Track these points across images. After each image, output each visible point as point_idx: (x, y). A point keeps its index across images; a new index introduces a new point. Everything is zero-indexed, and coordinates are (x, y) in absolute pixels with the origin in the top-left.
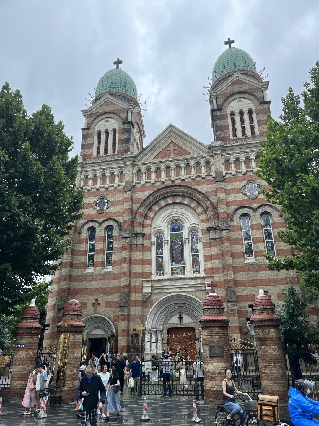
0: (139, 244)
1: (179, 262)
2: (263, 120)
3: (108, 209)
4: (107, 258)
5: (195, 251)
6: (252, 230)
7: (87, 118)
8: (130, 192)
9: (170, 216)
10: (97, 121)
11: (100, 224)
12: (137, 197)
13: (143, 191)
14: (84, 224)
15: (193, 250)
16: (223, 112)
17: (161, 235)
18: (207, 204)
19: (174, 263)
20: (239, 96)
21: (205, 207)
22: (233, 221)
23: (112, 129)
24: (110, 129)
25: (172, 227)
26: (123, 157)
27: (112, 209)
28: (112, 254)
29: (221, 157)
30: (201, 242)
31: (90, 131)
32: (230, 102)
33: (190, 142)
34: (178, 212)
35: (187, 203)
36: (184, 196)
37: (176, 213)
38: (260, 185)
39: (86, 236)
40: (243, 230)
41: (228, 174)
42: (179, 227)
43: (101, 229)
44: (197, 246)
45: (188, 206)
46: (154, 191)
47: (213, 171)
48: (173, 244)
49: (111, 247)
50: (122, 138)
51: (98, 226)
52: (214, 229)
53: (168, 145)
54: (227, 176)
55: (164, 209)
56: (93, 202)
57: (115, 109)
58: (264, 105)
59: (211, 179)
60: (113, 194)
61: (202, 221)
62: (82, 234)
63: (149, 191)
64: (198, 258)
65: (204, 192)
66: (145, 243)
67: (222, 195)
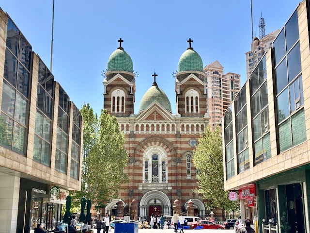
0: (137, 166)
1: (156, 175)
2: (202, 105)
5: (164, 170)
6: (191, 163)
7: (106, 87)
8: (133, 138)
9: (153, 152)
12: (136, 141)
13: (140, 138)
16: (183, 97)
17: (148, 161)
19: (153, 176)
20: (192, 87)
21: (170, 149)
22: (183, 158)
24: (120, 97)
25: (153, 157)
26: (129, 117)
29: (180, 124)
30: (167, 166)
32: (187, 91)
36: (160, 142)
37: (156, 150)
40: (187, 163)
41: (182, 133)
42: (157, 158)
44: (165, 168)
45: (162, 147)
47: (176, 130)
50: (127, 104)
52: (174, 161)
53: (153, 113)
55: (150, 147)
57: (123, 84)
58: (204, 96)
59: (174, 135)
63: (143, 138)
64: (165, 174)
65: (170, 142)
66: (140, 165)
67: (179, 145)
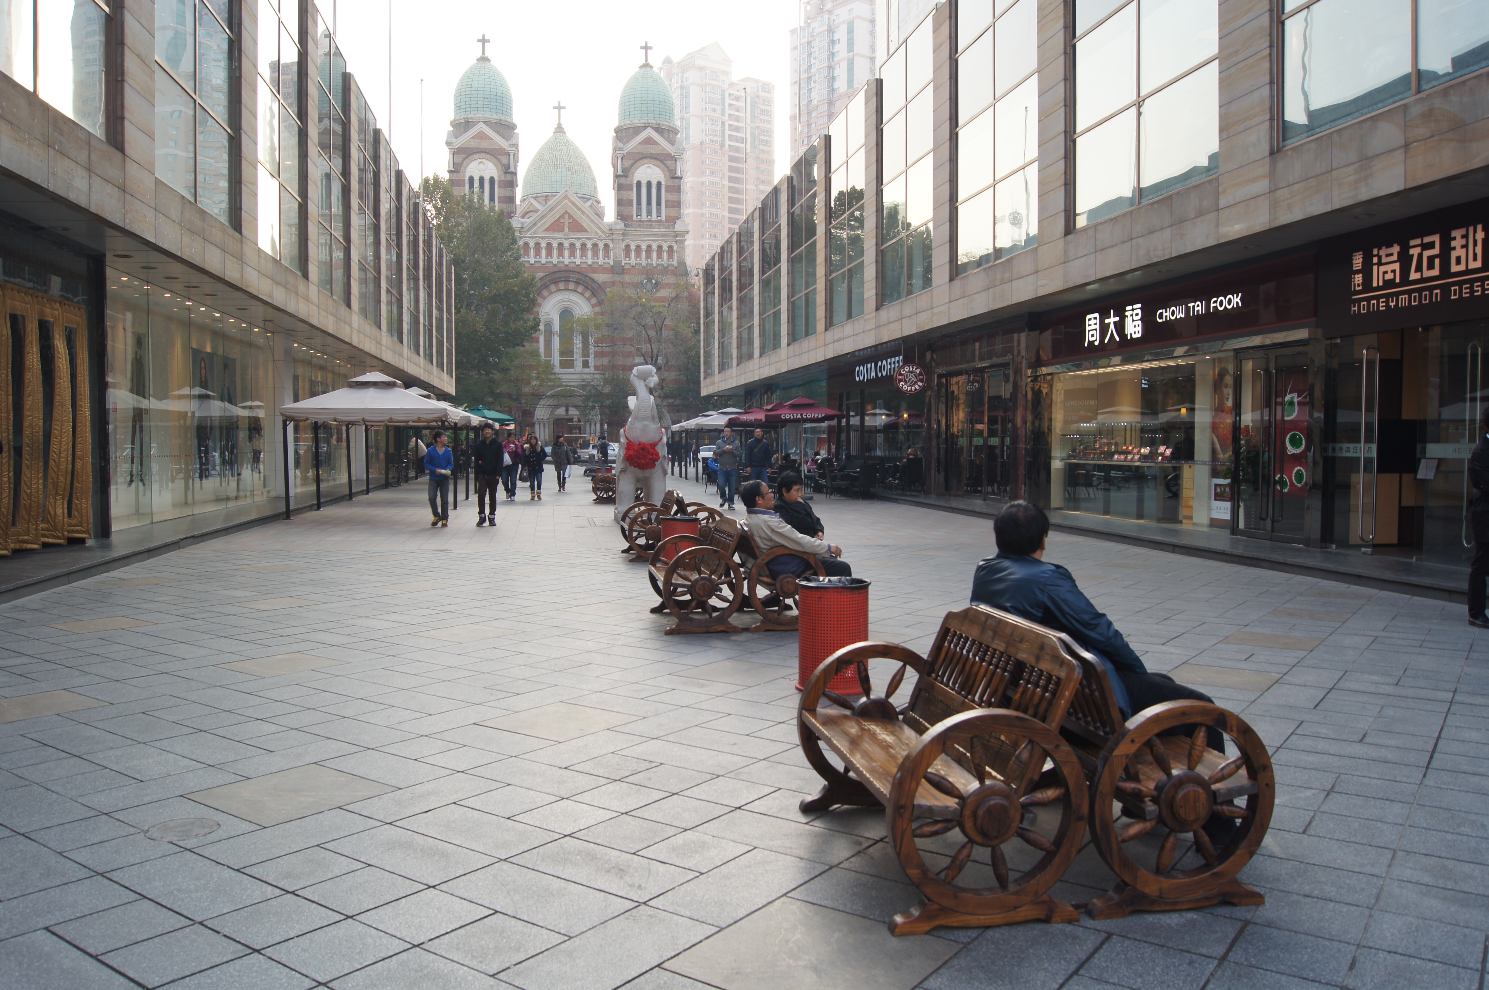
2: (672, 201)
5: (585, 345)
6: (644, 330)
7: (454, 154)
10: (467, 161)
15: (583, 343)
17: (550, 325)
18: (602, 296)
21: (600, 300)
25: (562, 315)
29: (623, 242)
30: (593, 337)
31: (460, 175)
33: (587, 215)
34: (570, 299)
35: (580, 292)
36: (577, 283)
38: (658, 282)
42: (570, 316)
46: (544, 274)
47: (612, 258)
48: (562, 335)
50: (503, 194)
53: (562, 216)
54: (626, 267)
58: (676, 180)
61: (595, 314)
63: (538, 273)
65: (600, 282)
67: (618, 291)
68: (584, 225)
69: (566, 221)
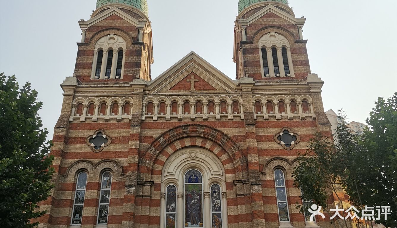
0: (146, 196)
1: (195, 222)
2: (299, 61)
3: (107, 147)
4: (101, 212)
5: (216, 208)
6: (287, 187)
7: (86, 32)
8: (138, 128)
9: (187, 163)
10: (98, 36)
11: (95, 166)
12: (146, 135)
13: (155, 128)
14: (72, 165)
15: (214, 208)
16: (253, 46)
17: (174, 186)
18: (234, 151)
19: (189, 223)
20: (272, 29)
21: (231, 155)
22: (266, 174)
23: (117, 49)
24: (115, 48)
25: (189, 176)
26: (131, 83)
27: (112, 148)
28: (107, 207)
29: (251, 96)
30: (224, 198)
31: (90, 48)
32: (262, 36)
33: (214, 75)
34: (197, 157)
35: (208, 148)
36: (205, 139)
37: (195, 158)
38: (296, 134)
39: (74, 181)
40: (276, 187)
41: (259, 117)
42: (197, 177)
43: (96, 172)
44: (219, 203)
45: (210, 150)
46: (168, 129)
47: (242, 112)
48: (188, 198)
49: (107, 197)
50: (130, 61)
51: (92, 169)
52: (243, 182)
53: (189, 76)
54: (259, 120)
55: (179, 152)
56: (87, 137)
57: (123, 25)
58: (300, 44)
59: (239, 122)
60: (115, 128)
61: (227, 172)
62: (69, 178)
63: (161, 128)
64: (220, 219)
65: (230, 137)
66: (153, 196)
67: (253, 143)
68: (211, 83)
69: (193, 80)
